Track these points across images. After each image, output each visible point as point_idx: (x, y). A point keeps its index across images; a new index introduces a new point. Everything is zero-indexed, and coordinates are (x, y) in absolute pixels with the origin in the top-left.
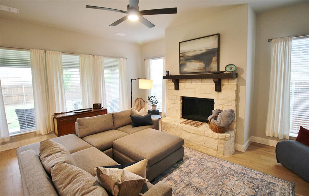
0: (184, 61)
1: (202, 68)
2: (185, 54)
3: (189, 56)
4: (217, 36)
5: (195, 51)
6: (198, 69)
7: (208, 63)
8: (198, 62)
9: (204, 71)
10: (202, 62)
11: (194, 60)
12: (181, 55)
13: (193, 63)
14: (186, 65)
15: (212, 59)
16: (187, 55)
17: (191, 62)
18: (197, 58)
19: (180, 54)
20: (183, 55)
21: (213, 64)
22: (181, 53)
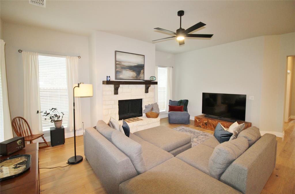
0: (120, 69)
1: (135, 77)
2: (121, 63)
3: (125, 66)
4: (143, 56)
5: (130, 62)
6: (132, 77)
7: (138, 73)
8: (132, 72)
9: (136, 79)
10: (134, 72)
11: (129, 69)
12: (117, 63)
13: (128, 72)
14: (122, 72)
15: (141, 71)
16: (123, 64)
17: (127, 70)
18: (131, 68)
19: (116, 61)
20: (120, 63)
21: (142, 74)
22: (118, 61)
